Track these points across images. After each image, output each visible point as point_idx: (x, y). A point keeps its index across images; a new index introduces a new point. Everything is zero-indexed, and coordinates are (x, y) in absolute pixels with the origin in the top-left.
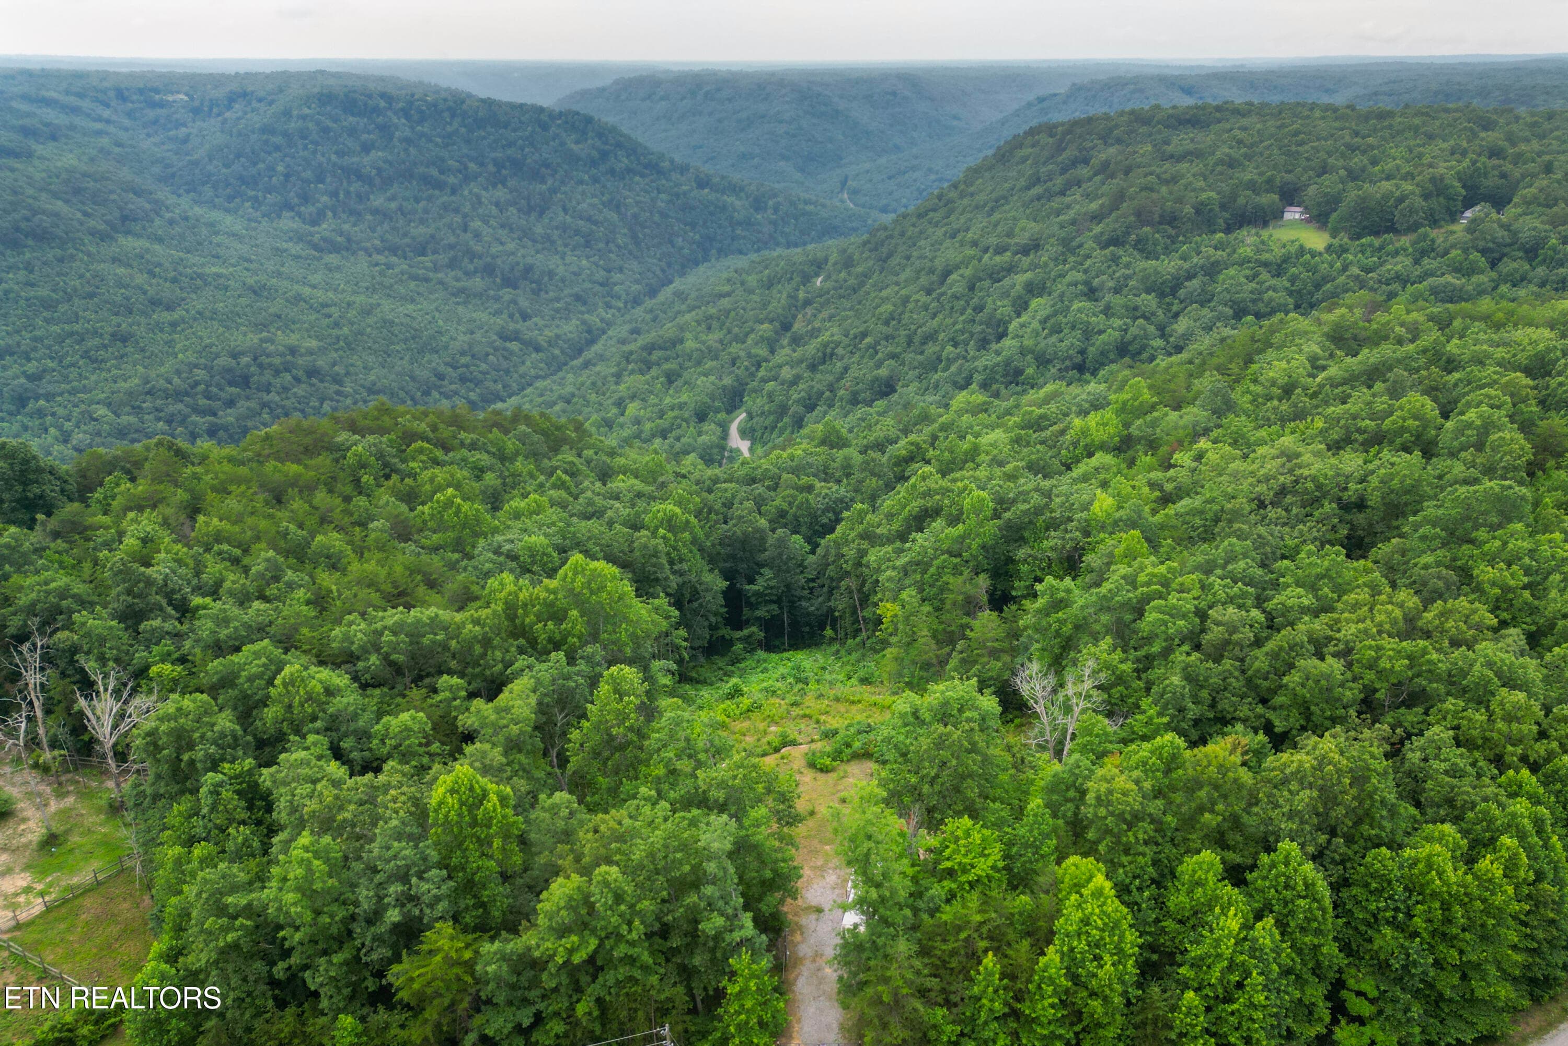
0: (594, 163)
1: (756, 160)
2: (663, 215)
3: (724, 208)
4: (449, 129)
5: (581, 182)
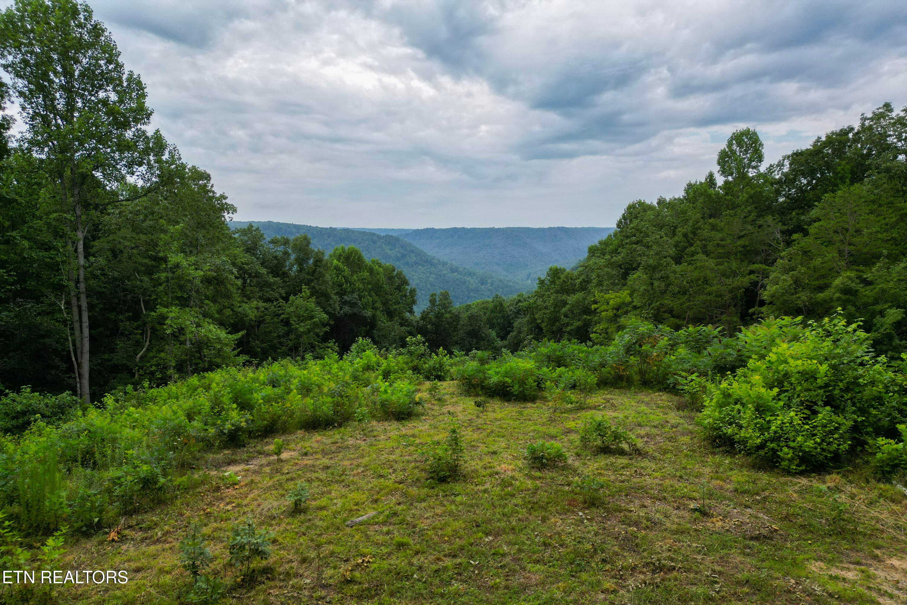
1: (483, 265)
3: (464, 283)
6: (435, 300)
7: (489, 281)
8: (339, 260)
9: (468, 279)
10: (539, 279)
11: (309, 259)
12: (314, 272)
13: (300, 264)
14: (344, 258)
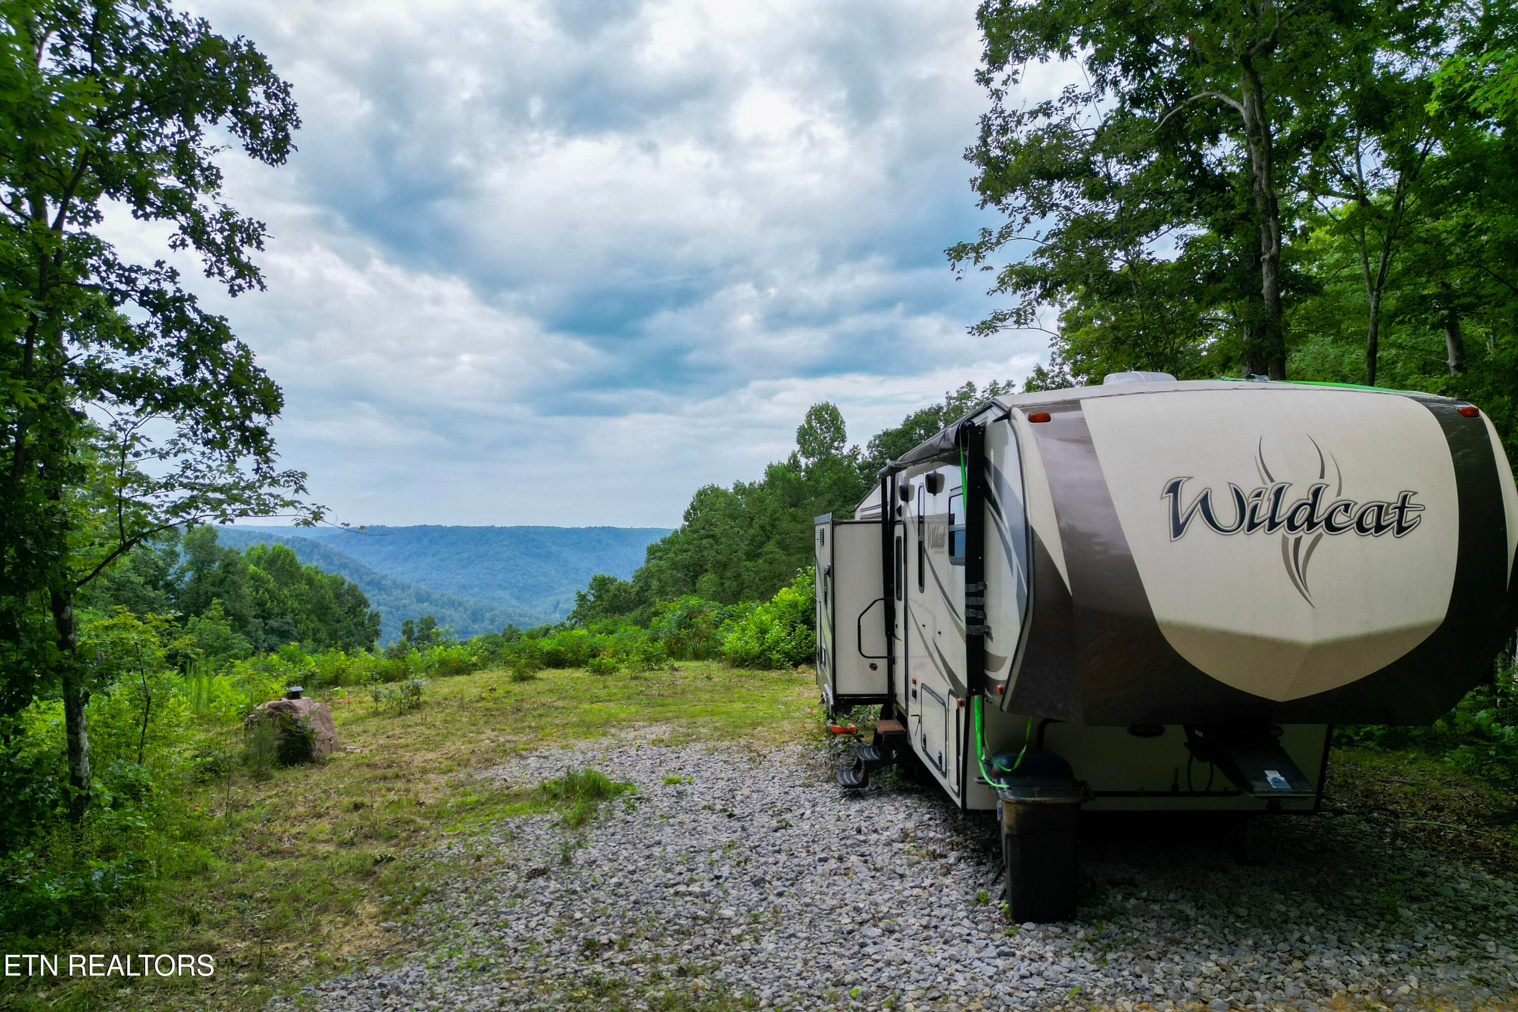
1: (475, 589)
6: (411, 630)
7: (488, 615)
8: (257, 564)
9: (448, 612)
10: (578, 593)
11: (213, 561)
12: (222, 582)
13: (199, 570)
14: (266, 562)
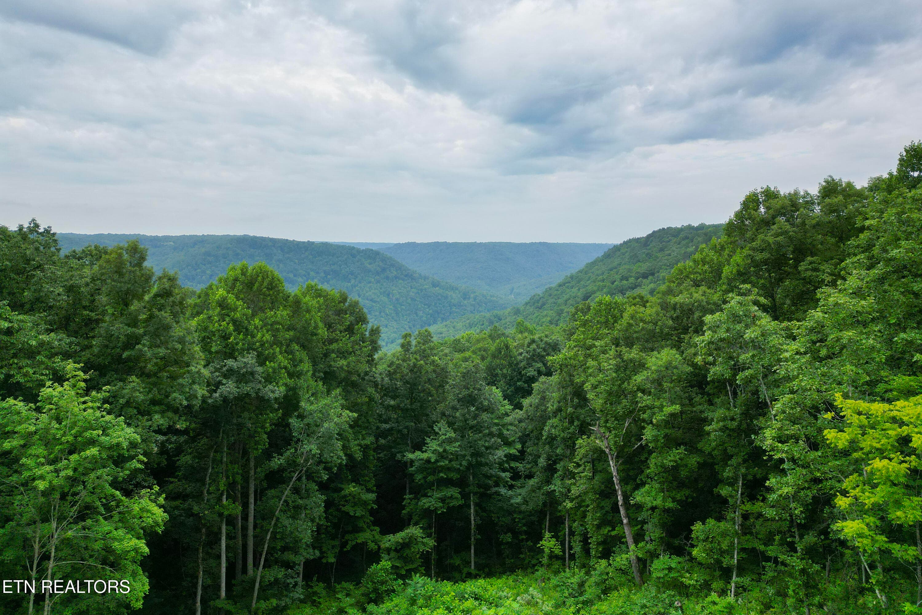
0: (378, 273)
1: (465, 280)
2: (412, 299)
3: (446, 298)
4: (303, 256)
5: (370, 282)
6: (409, 343)
7: (472, 296)
9: (450, 294)
